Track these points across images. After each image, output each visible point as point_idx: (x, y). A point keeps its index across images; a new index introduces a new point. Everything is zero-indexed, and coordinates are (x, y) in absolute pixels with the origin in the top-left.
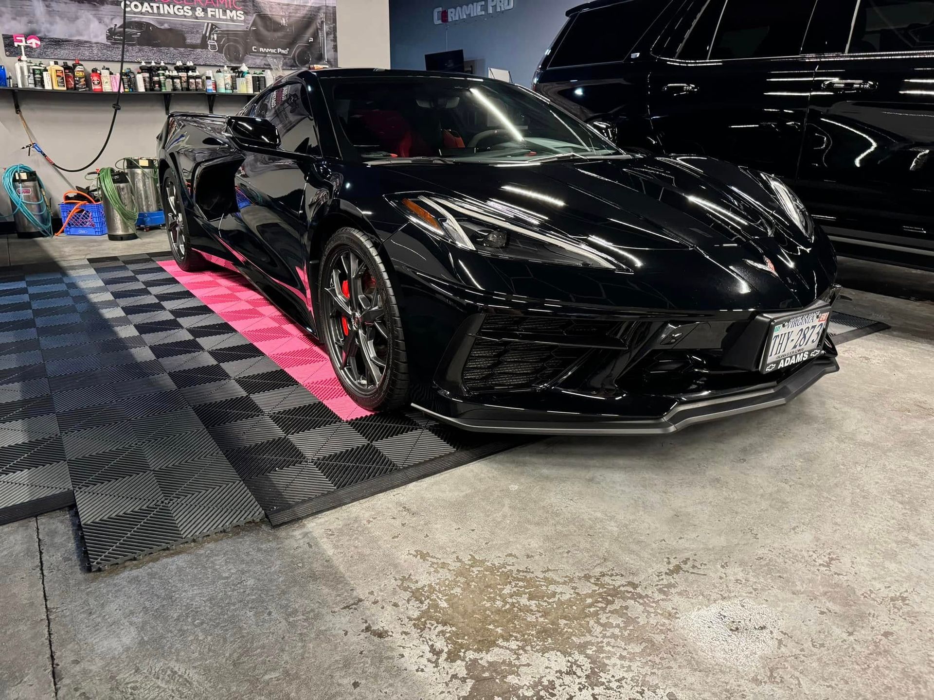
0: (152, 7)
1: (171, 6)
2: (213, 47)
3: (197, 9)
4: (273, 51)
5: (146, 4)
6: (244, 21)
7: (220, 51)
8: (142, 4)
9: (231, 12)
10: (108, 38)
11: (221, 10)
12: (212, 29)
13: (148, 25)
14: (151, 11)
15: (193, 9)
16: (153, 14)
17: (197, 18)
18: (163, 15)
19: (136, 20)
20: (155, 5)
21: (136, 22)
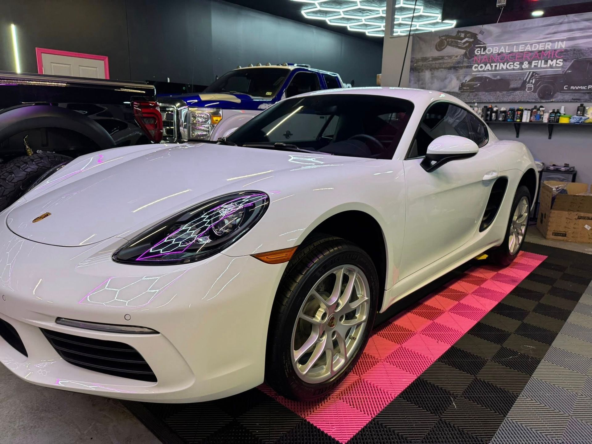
0: (492, 66)
1: (506, 64)
2: (530, 89)
3: (524, 63)
4: (584, 88)
5: (488, 65)
6: (562, 67)
7: (534, 91)
8: (486, 65)
9: (552, 61)
10: (460, 89)
11: (543, 61)
12: (532, 76)
13: (486, 78)
14: (490, 69)
15: (522, 64)
16: (492, 71)
17: (522, 69)
18: (499, 70)
19: (480, 75)
20: (494, 65)
21: (478, 77)
